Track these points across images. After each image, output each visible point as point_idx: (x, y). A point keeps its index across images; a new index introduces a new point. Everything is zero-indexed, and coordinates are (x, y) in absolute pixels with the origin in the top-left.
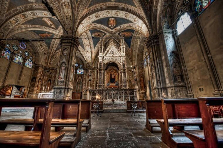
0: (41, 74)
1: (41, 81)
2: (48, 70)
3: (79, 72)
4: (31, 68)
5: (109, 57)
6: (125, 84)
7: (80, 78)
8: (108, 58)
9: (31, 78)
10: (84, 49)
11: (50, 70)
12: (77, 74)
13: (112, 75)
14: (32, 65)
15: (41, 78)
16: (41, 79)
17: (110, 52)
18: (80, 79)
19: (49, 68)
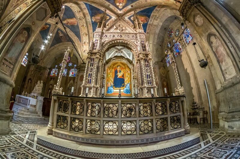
0: (32, 73)
1: (31, 82)
2: (39, 69)
3: (71, 73)
4: (25, 66)
5: (114, 34)
6: (150, 85)
7: (72, 81)
8: (112, 34)
9: (23, 78)
10: (80, 41)
11: (41, 70)
12: (69, 76)
13: (119, 73)
14: (27, 62)
15: (31, 78)
16: (31, 80)
17: (115, 27)
18: (71, 83)
19: (40, 68)
